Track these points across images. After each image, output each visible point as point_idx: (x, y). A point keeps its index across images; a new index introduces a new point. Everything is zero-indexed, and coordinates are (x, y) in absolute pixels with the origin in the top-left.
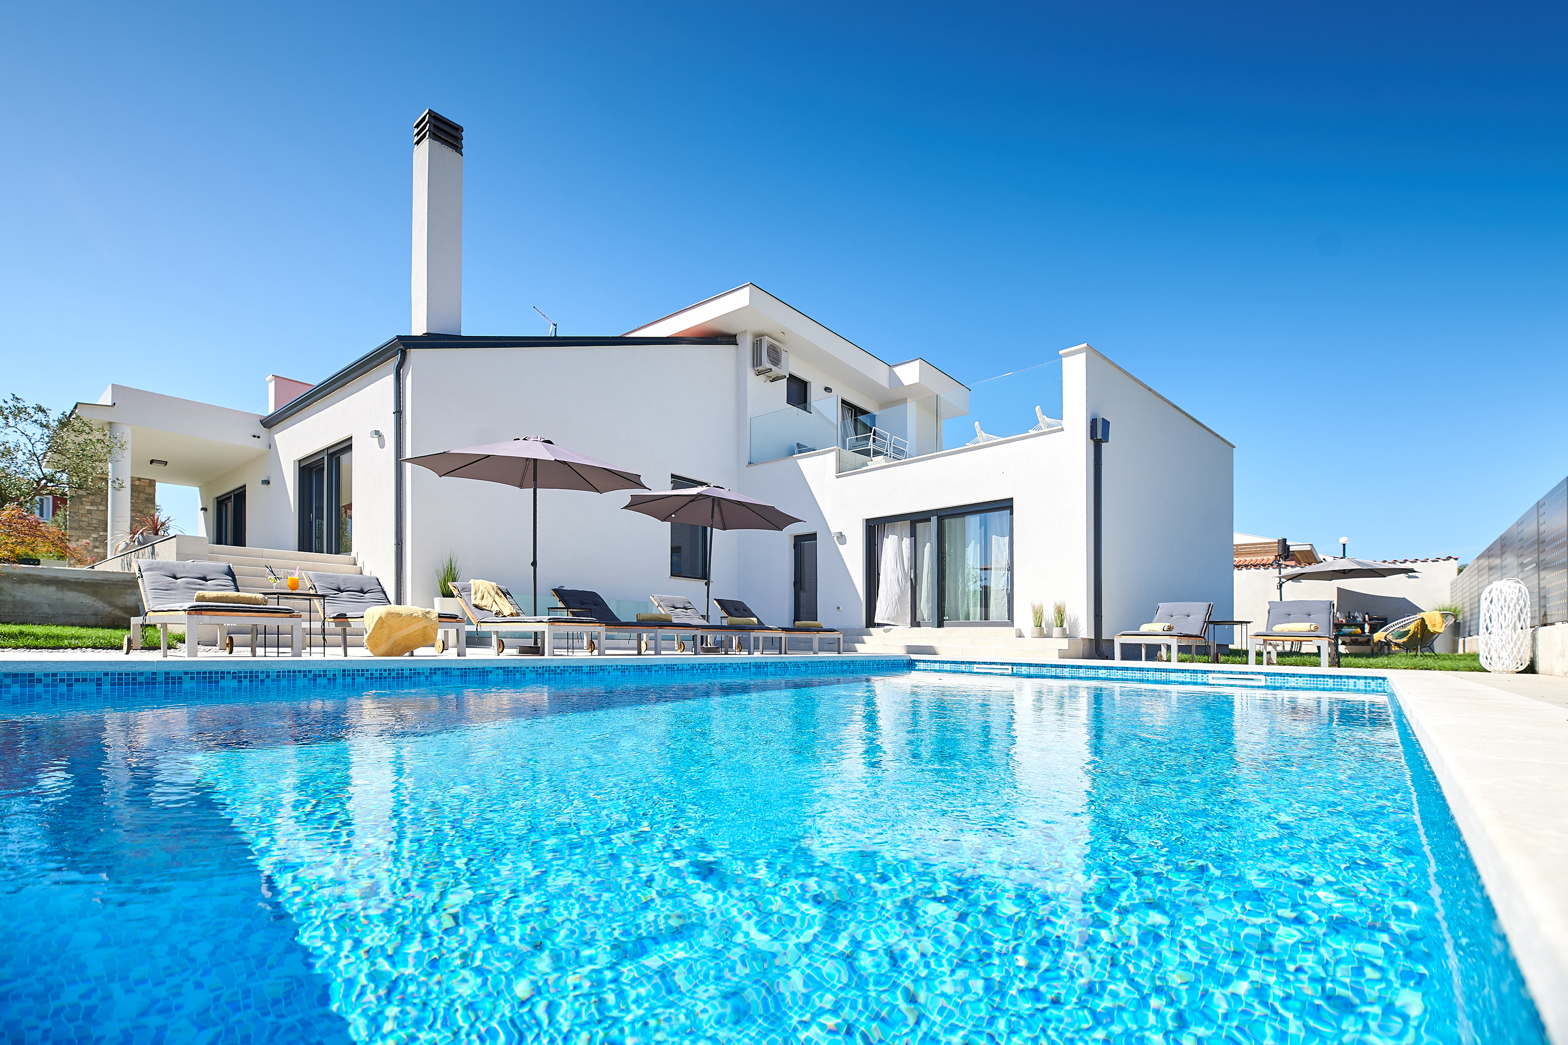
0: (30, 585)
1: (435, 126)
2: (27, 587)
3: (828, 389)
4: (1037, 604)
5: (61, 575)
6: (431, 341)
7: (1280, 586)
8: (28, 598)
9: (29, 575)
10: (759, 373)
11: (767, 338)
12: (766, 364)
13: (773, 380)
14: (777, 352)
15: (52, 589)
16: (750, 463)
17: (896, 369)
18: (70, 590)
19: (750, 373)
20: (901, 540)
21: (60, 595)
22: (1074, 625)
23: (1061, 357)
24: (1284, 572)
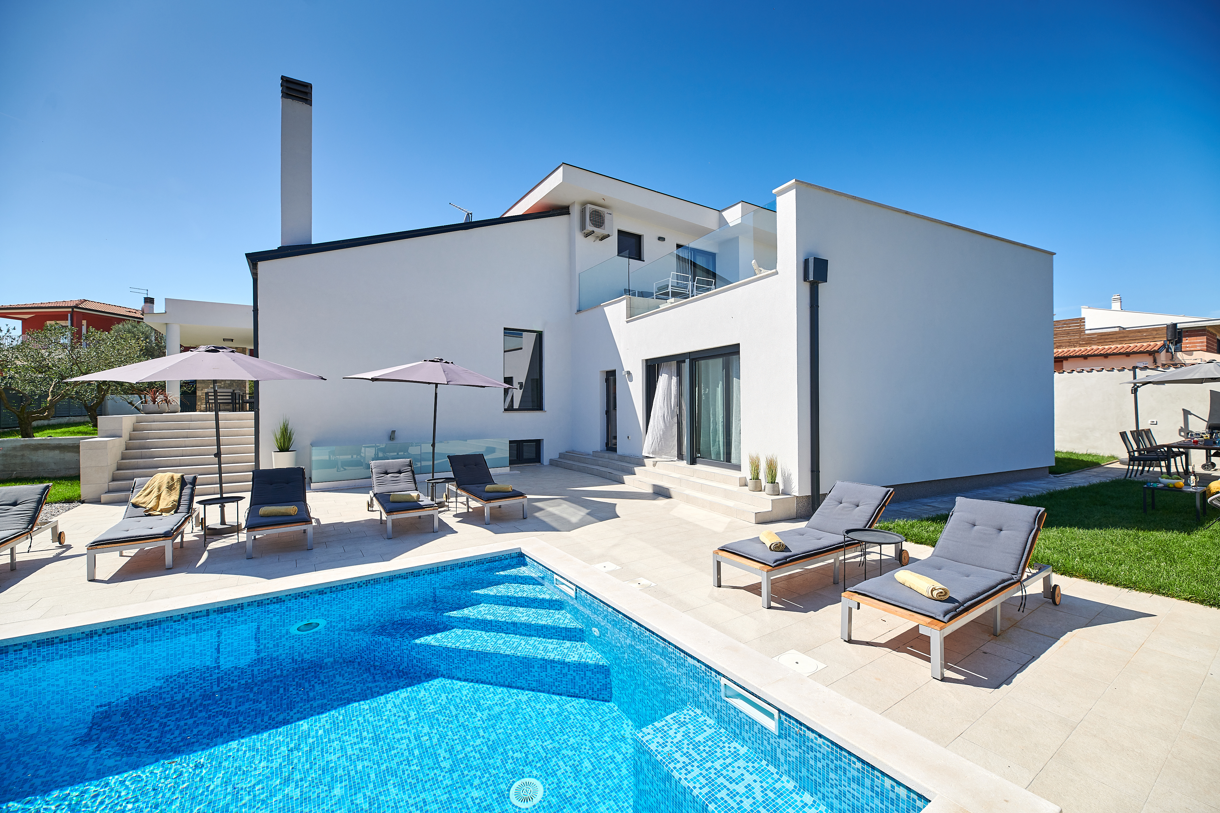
0: (42, 451)
1: (287, 88)
2: (40, 453)
3: (661, 239)
4: (754, 455)
5: (63, 442)
6: (284, 252)
7: (1135, 391)
8: (41, 460)
9: (41, 444)
10: (587, 235)
11: (589, 206)
12: (590, 228)
13: (602, 239)
14: (601, 216)
15: (57, 452)
16: (579, 311)
17: (724, 213)
18: (68, 452)
19: (579, 237)
20: (670, 378)
21: (62, 456)
22: (787, 480)
23: (775, 196)
24: (1141, 375)
